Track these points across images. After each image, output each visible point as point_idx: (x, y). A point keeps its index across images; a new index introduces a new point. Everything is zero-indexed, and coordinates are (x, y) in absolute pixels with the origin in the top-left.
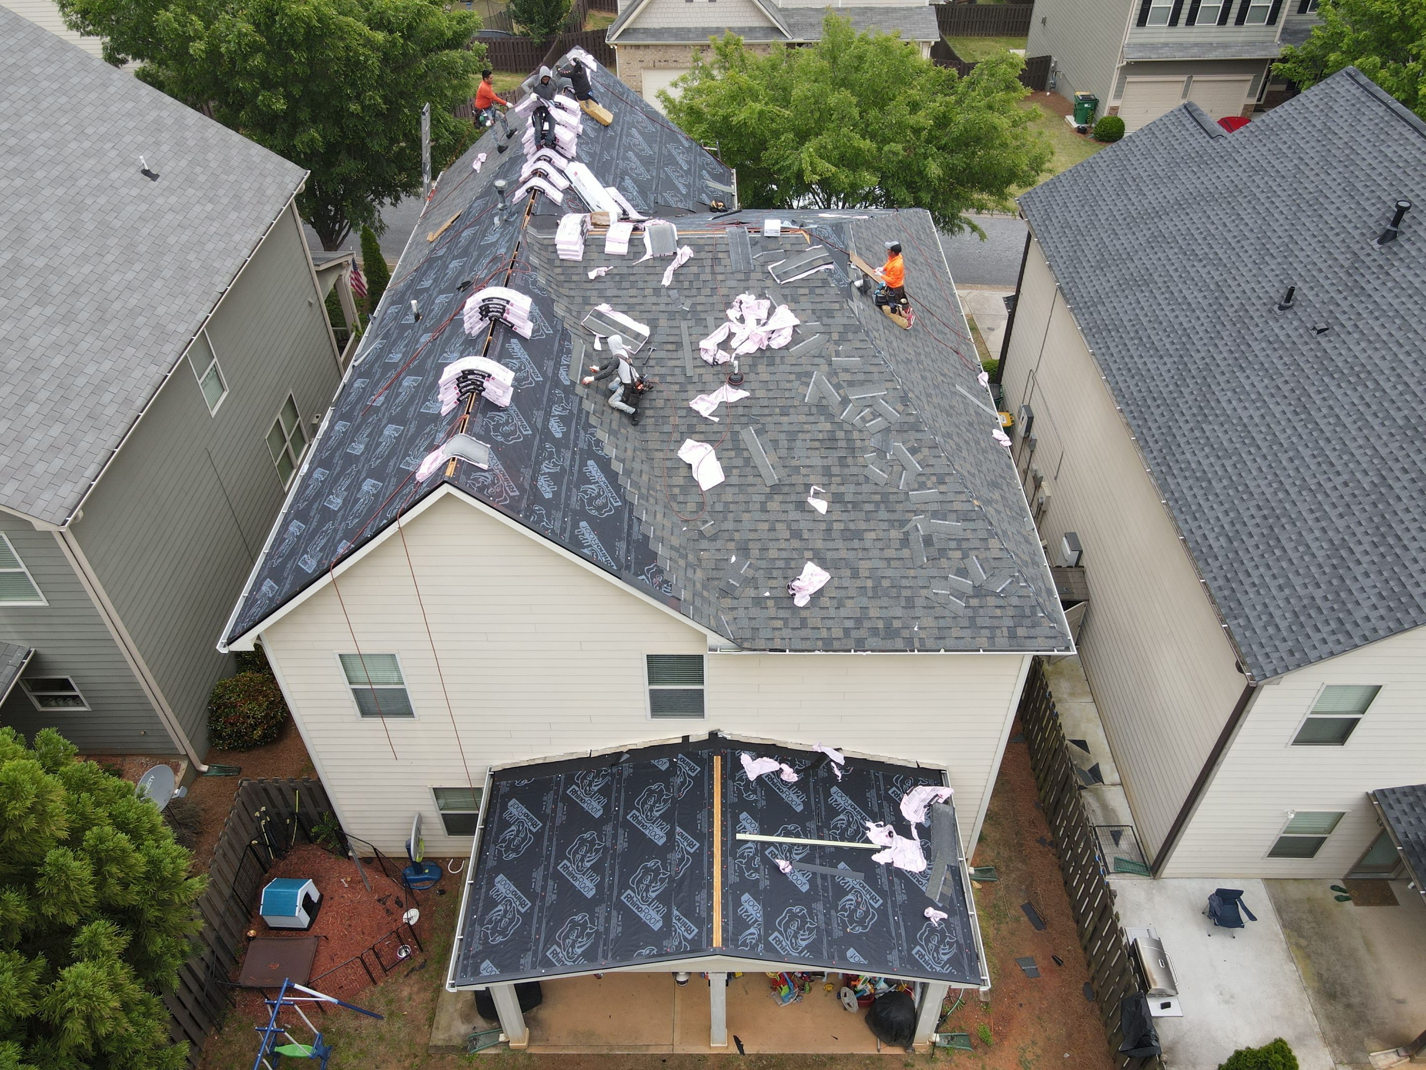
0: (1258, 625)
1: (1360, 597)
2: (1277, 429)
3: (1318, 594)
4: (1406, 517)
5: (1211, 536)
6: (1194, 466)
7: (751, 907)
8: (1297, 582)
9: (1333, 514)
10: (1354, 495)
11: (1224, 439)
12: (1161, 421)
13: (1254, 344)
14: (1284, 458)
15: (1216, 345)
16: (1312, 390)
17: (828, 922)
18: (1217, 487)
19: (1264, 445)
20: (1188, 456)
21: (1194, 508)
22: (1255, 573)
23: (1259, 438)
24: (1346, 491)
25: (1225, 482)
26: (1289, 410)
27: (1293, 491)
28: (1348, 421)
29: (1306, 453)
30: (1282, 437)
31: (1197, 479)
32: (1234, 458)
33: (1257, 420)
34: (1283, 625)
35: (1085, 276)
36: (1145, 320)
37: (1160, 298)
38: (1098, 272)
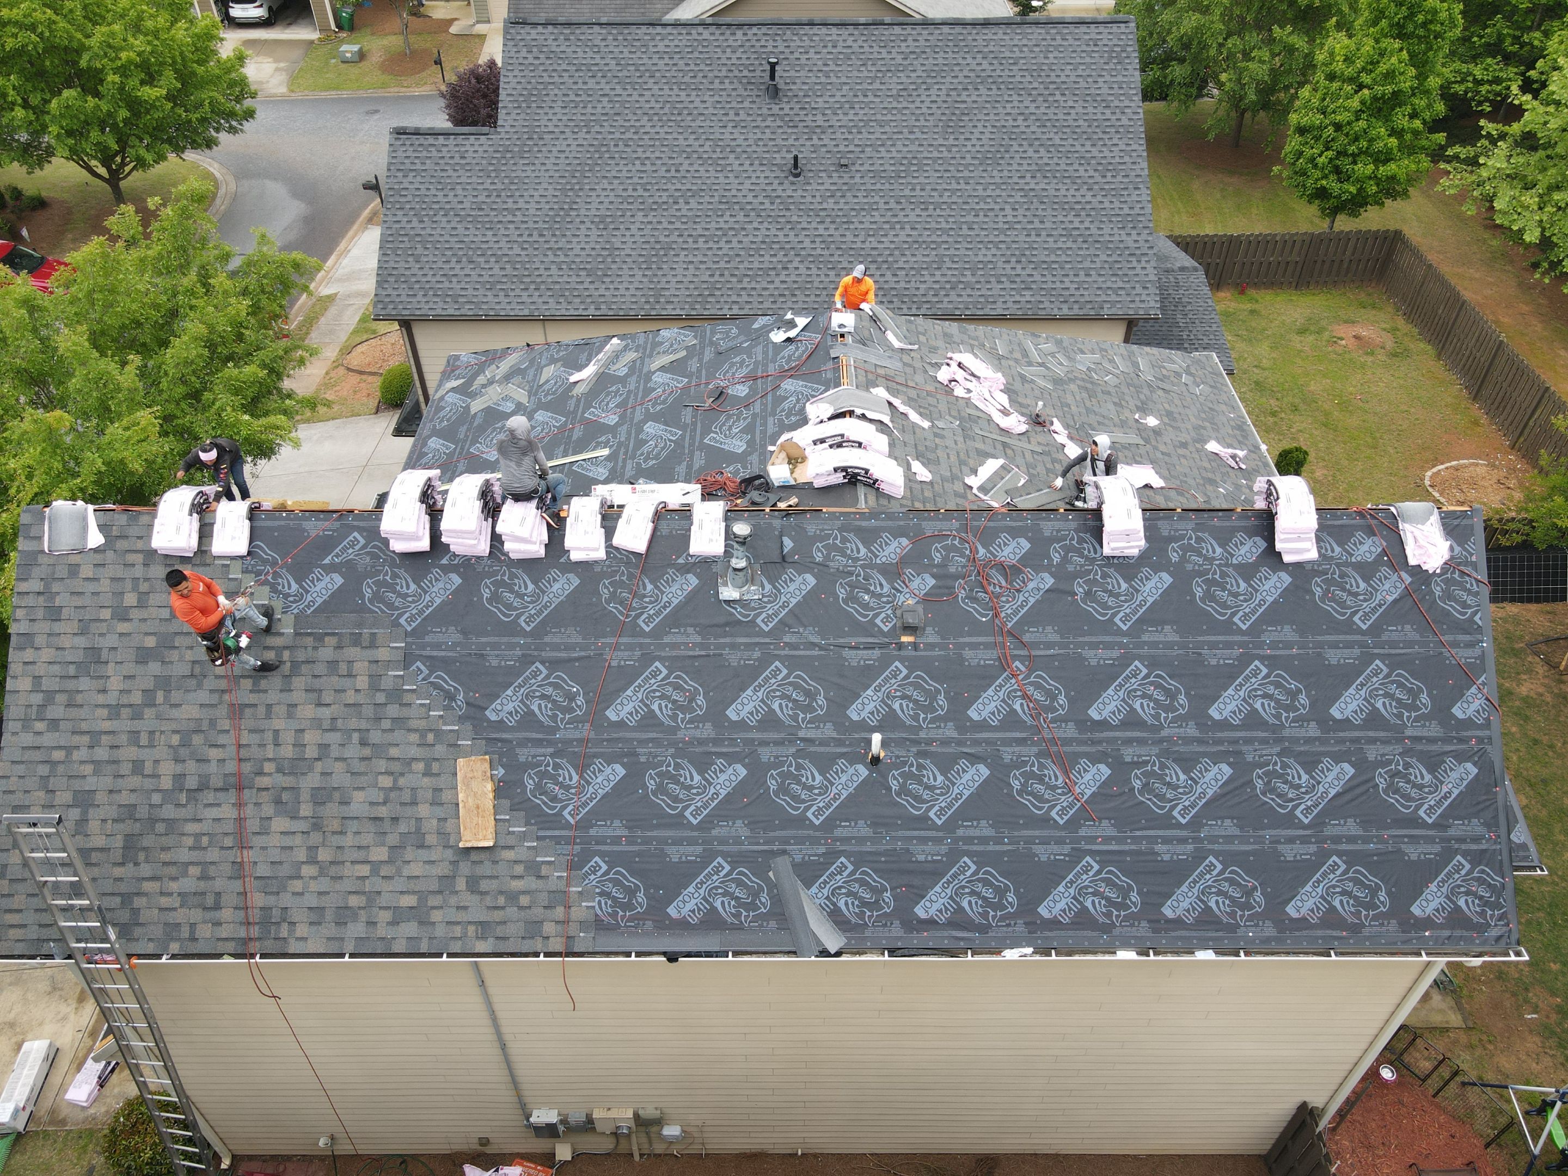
0: (1114, 298)
1: (1117, 238)
2: (934, 225)
3: (1104, 257)
4: (1063, 192)
5: (1018, 298)
6: (937, 286)
8: (1087, 264)
9: (1037, 225)
10: (1028, 209)
11: (920, 258)
13: (825, 206)
14: (965, 231)
15: (803, 229)
16: (907, 192)
18: (969, 278)
19: (945, 238)
20: (923, 286)
21: (982, 300)
22: (1067, 285)
23: (934, 238)
24: (1021, 212)
25: (968, 273)
26: (918, 211)
27: (1002, 238)
28: (955, 186)
29: (970, 218)
30: (944, 225)
32: (946, 259)
33: (914, 233)
34: (1120, 284)
35: (602, 292)
36: (722, 265)
37: (701, 245)
38: (607, 280)
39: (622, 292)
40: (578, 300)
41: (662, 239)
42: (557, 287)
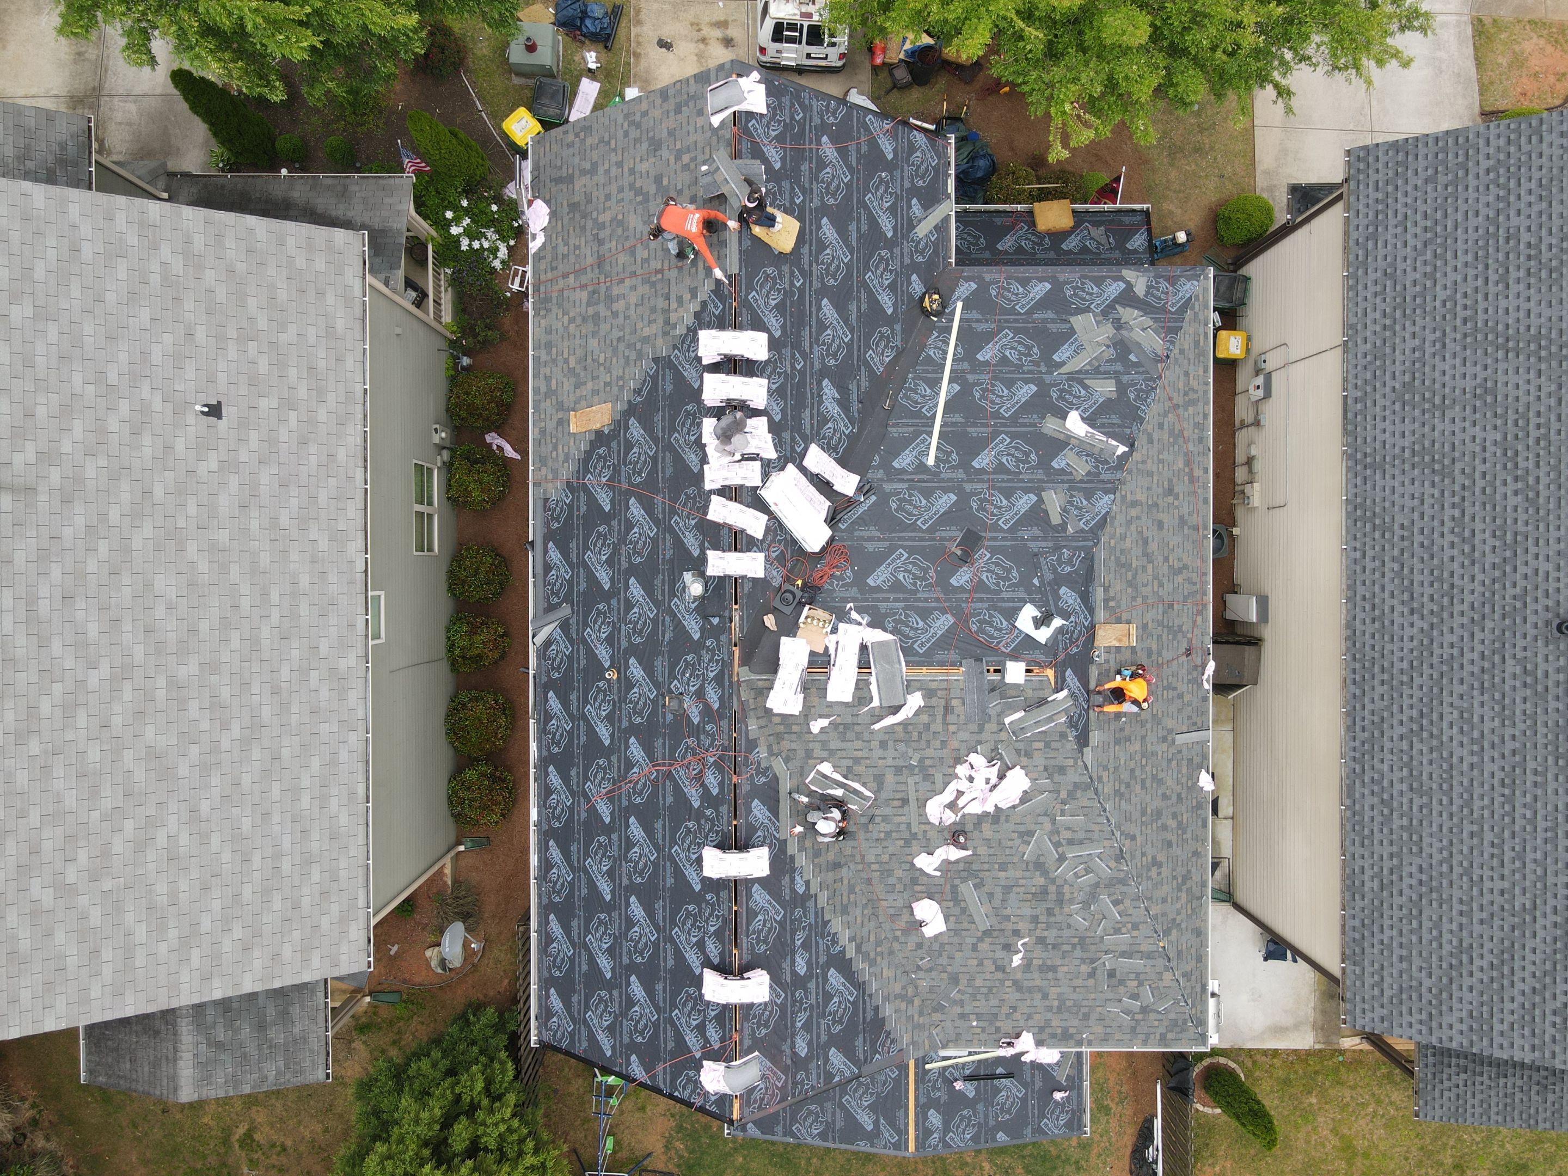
0: (1368, 981)
1: (1456, 1005)
2: (1477, 791)
3: (1427, 983)
4: (1530, 957)
5: (1369, 873)
6: (1386, 783)
7: (935, 1119)
8: (1417, 962)
9: (1477, 916)
10: (1503, 909)
11: (1426, 769)
12: (1379, 704)
13: (1509, 661)
14: (1467, 827)
15: (1472, 635)
16: (1531, 765)
17: (986, 1116)
18: (1396, 823)
19: (1457, 802)
20: (1386, 768)
21: (1366, 832)
22: (1387, 932)
23: (1457, 789)
24: (1499, 900)
25: (1405, 821)
26: (1499, 775)
27: (1457, 870)
28: (1541, 825)
29: (1488, 836)
30: (1477, 804)
31: (1383, 801)
32: (1425, 799)
33: (1465, 766)
34: (1388, 993)
35: (1381, 402)
36: (1418, 538)
37: (1448, 512)
38: (1397, 406)
39: (1380, 426)
40: (1369, 376)
41: (1458, 466)
42: (1388, 350)
